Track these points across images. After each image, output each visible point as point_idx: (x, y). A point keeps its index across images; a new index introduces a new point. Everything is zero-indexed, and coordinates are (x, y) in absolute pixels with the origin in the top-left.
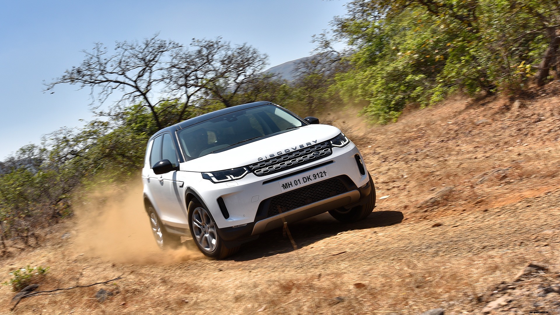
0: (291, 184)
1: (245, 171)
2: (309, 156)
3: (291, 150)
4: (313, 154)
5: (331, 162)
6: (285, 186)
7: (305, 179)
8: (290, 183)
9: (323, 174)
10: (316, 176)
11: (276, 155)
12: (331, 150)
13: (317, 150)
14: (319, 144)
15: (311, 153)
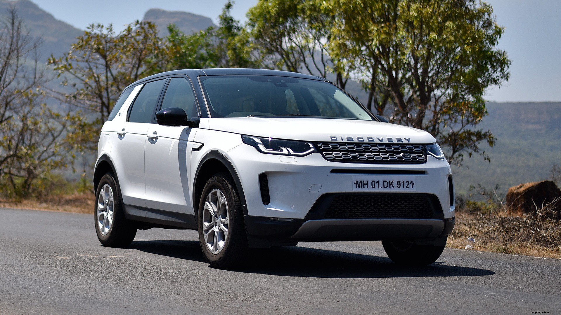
0: (367, 184)
1: (310, 148)
2: (396, 156)
3: (376, 141)
4: (403, 155)
5: (422, 172)
6: (359, 184)
7: (386, 183)
8: (365, 182)
9: (410, 185)
10: (400, 185)
11: (356, 141)
12: (426, 157)
13: (408, 152)
14: (412, 144)
15: (400, 152)
